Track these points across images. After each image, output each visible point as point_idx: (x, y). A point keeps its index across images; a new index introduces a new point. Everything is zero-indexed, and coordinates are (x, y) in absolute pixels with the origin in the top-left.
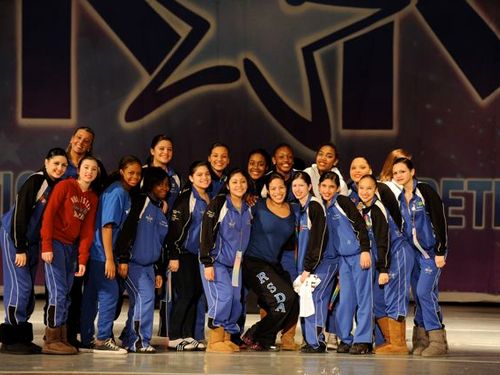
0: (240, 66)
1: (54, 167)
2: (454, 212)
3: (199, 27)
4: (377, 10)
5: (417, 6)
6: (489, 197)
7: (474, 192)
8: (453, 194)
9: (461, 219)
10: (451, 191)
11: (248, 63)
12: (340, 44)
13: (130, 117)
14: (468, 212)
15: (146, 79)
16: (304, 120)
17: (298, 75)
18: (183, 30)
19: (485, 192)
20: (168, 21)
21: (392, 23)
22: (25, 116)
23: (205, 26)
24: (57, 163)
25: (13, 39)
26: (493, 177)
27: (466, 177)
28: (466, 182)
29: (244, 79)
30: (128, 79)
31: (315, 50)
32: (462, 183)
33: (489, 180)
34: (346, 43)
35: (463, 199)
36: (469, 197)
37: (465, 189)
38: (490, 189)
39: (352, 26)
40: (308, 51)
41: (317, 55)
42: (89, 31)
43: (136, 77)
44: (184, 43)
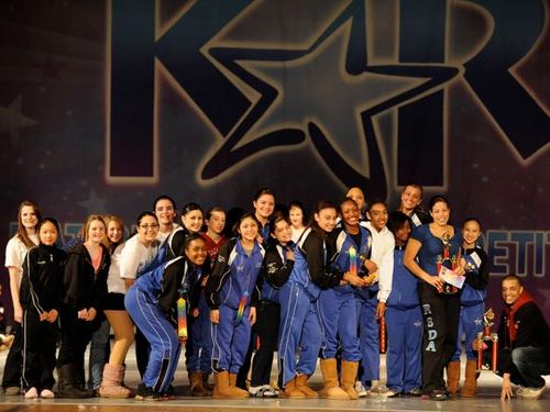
0: (305, 129)
1: (192, 221)
2: (499, 261)
3: (269, 94)
4: (428, 79)
5: (465, 76)
6: (531, 247)
7: (517, 243)
8: (498, 245)
9: (505, 267)
10: (496, 242)
11: (312, 127)
12: (395, 109)
13: (206, 176)
14: (511, 261)
15: (221, 141)
16: (363, 177)
17: (357, 138)
18: (254, 97)
19: (527, 243)
20: (242, 90)
21: (441, 92)
22: (112, 174)
23: (274, 93)
24: (194, 218)
25: (103, 105)
26: (535, 229)
27: (509, 229)
28: (509, 234)
29: (308, 141)
30: (205, 140)
31: (373, 114)
32: (505, 234)
33: (530, 232)
34: (400, 109)
35: (507, 248)
36: (512, 247)
37: (509, 240)
38: (532, 240)
39: (409, 92)
40: (366, 116)
41: (374, 119)
42: (170, 98)
43: (212, 139)
44: (254, 109)
